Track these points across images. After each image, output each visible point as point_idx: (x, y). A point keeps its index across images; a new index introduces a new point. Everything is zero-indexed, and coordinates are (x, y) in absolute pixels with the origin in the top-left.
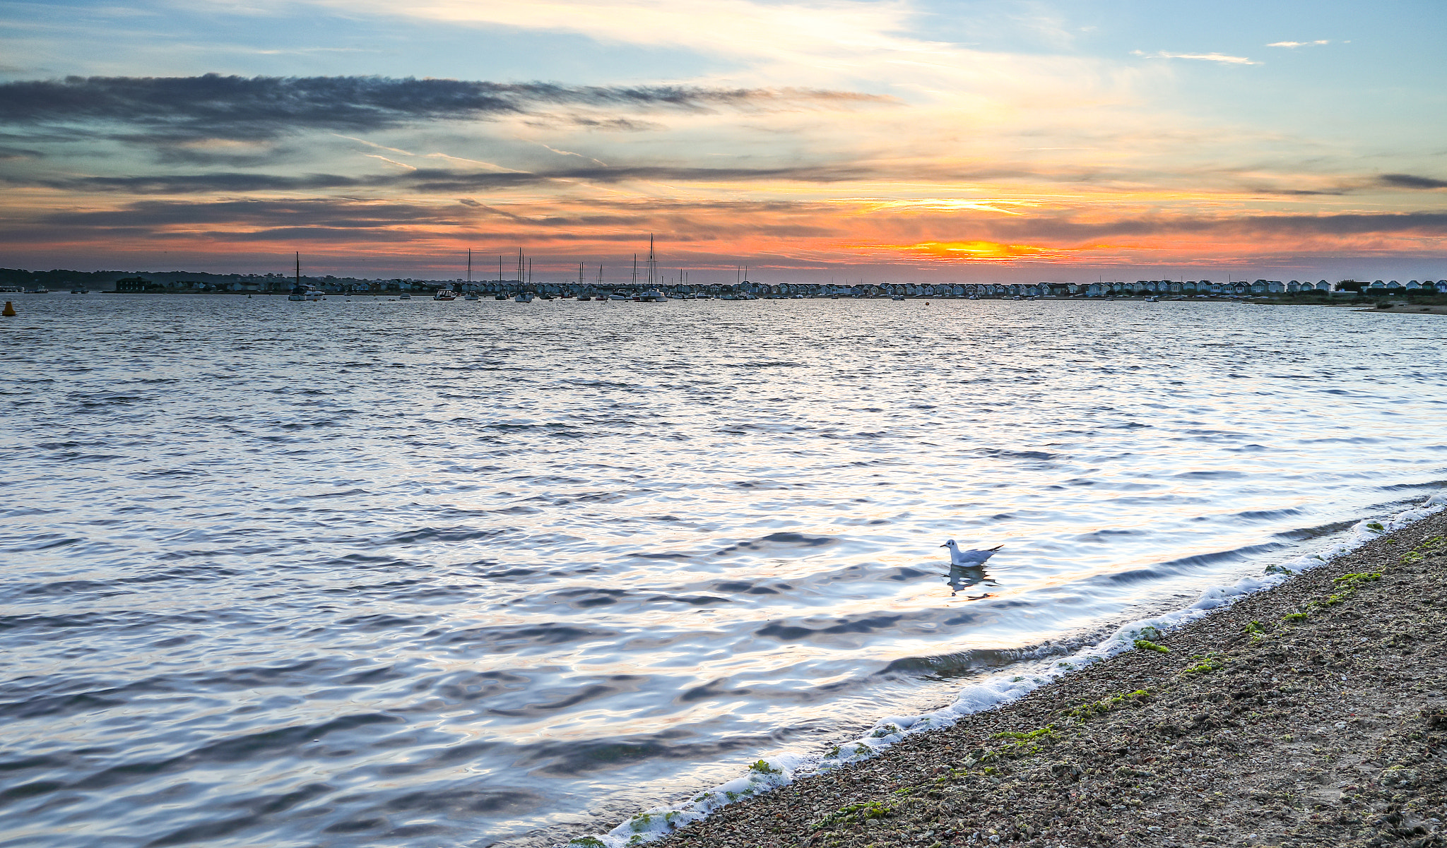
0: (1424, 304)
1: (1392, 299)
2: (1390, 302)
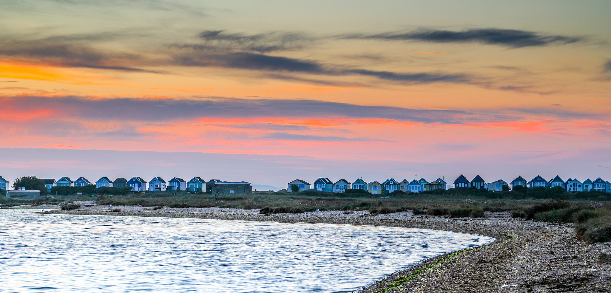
0: (114, 204)
1: (79, 199)
2: (78, 203)
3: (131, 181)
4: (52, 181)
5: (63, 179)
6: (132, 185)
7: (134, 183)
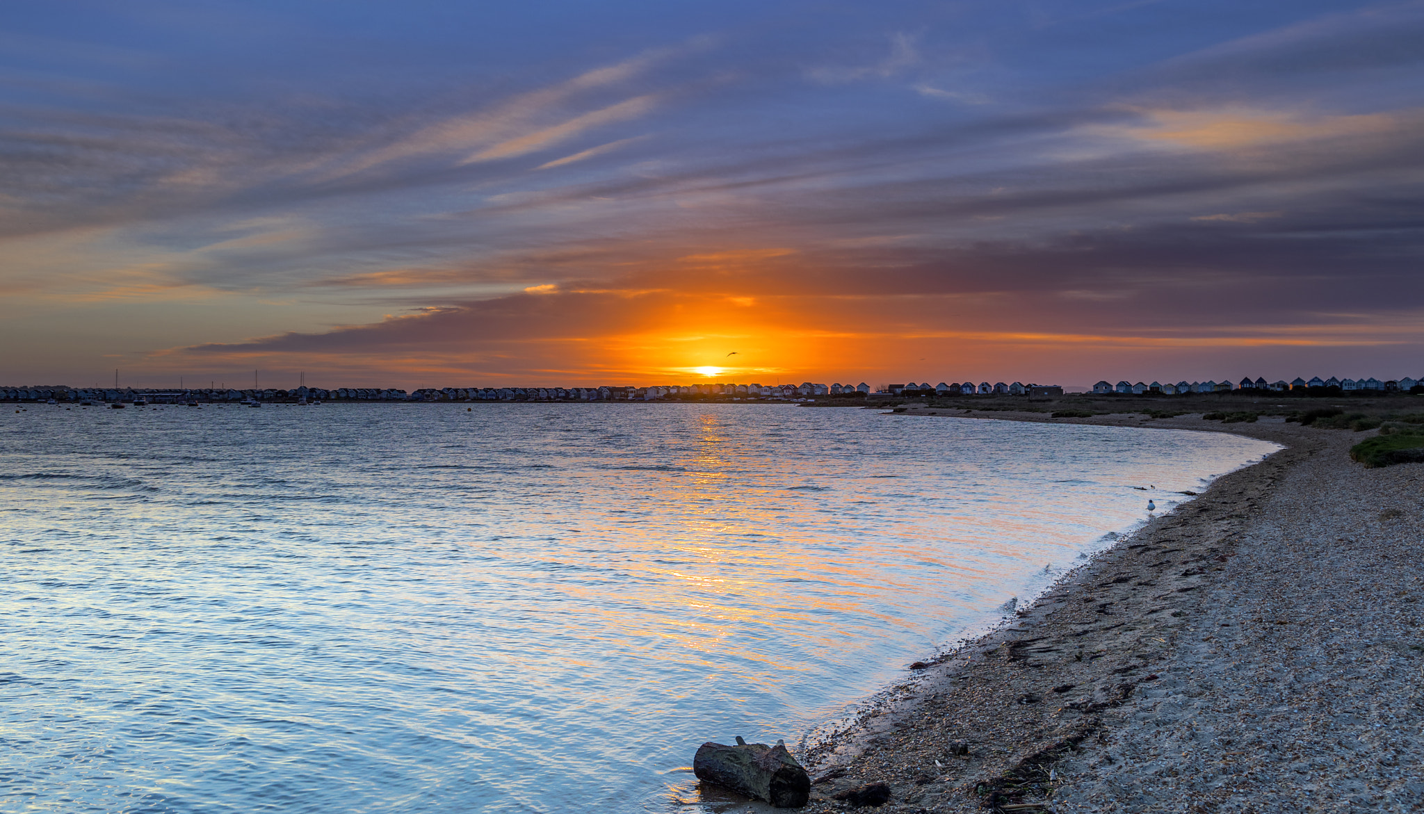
3: (964, 386)
4: (902, 386)
5: (910, 385)
6: (964, 389)
7: (966, 387)
